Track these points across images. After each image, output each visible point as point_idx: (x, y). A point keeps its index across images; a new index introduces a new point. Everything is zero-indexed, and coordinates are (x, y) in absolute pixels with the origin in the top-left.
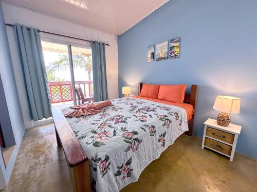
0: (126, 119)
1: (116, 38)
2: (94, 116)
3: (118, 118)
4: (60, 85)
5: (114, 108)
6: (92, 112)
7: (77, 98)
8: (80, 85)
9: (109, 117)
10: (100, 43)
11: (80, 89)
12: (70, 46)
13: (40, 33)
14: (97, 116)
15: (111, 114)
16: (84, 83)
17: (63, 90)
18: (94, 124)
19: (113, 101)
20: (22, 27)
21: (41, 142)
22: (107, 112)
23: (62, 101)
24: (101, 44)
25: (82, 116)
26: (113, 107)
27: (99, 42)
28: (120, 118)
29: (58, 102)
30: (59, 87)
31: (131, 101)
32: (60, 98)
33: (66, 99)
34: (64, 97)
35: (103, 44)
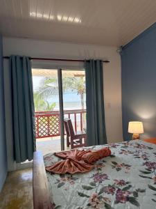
0: (136, 194)
1: (119, 51)
2: (85, 176)
3: (122, 188)
4: (48, 116)
5: (115, 163)
6: (82, 168)
7: (66, 133)
8: (71, 115)
9: (106, 183)
10: (96, 61)
11: (70, 121)
12: (61, 70)
13: (32, 61)
14: (87, 179)
15: (109, 177)
16: (75, 112)
17: (51, 122)
18: (82, 195)
19: (114, 147)
20: (16, 58)
21: (20, 195)
22: (104, 171)
23: (49, 136)
24: (98, 63)
25: (68, 173)
26: (113, 160)
27: (95, 59)
28: (125, 189)
29: (45, 137)
30: (46, 118)
31: (144, 151)
32: (47, 131)
33: (53, 133)
34: (51, 131)
35: (101, 61)
